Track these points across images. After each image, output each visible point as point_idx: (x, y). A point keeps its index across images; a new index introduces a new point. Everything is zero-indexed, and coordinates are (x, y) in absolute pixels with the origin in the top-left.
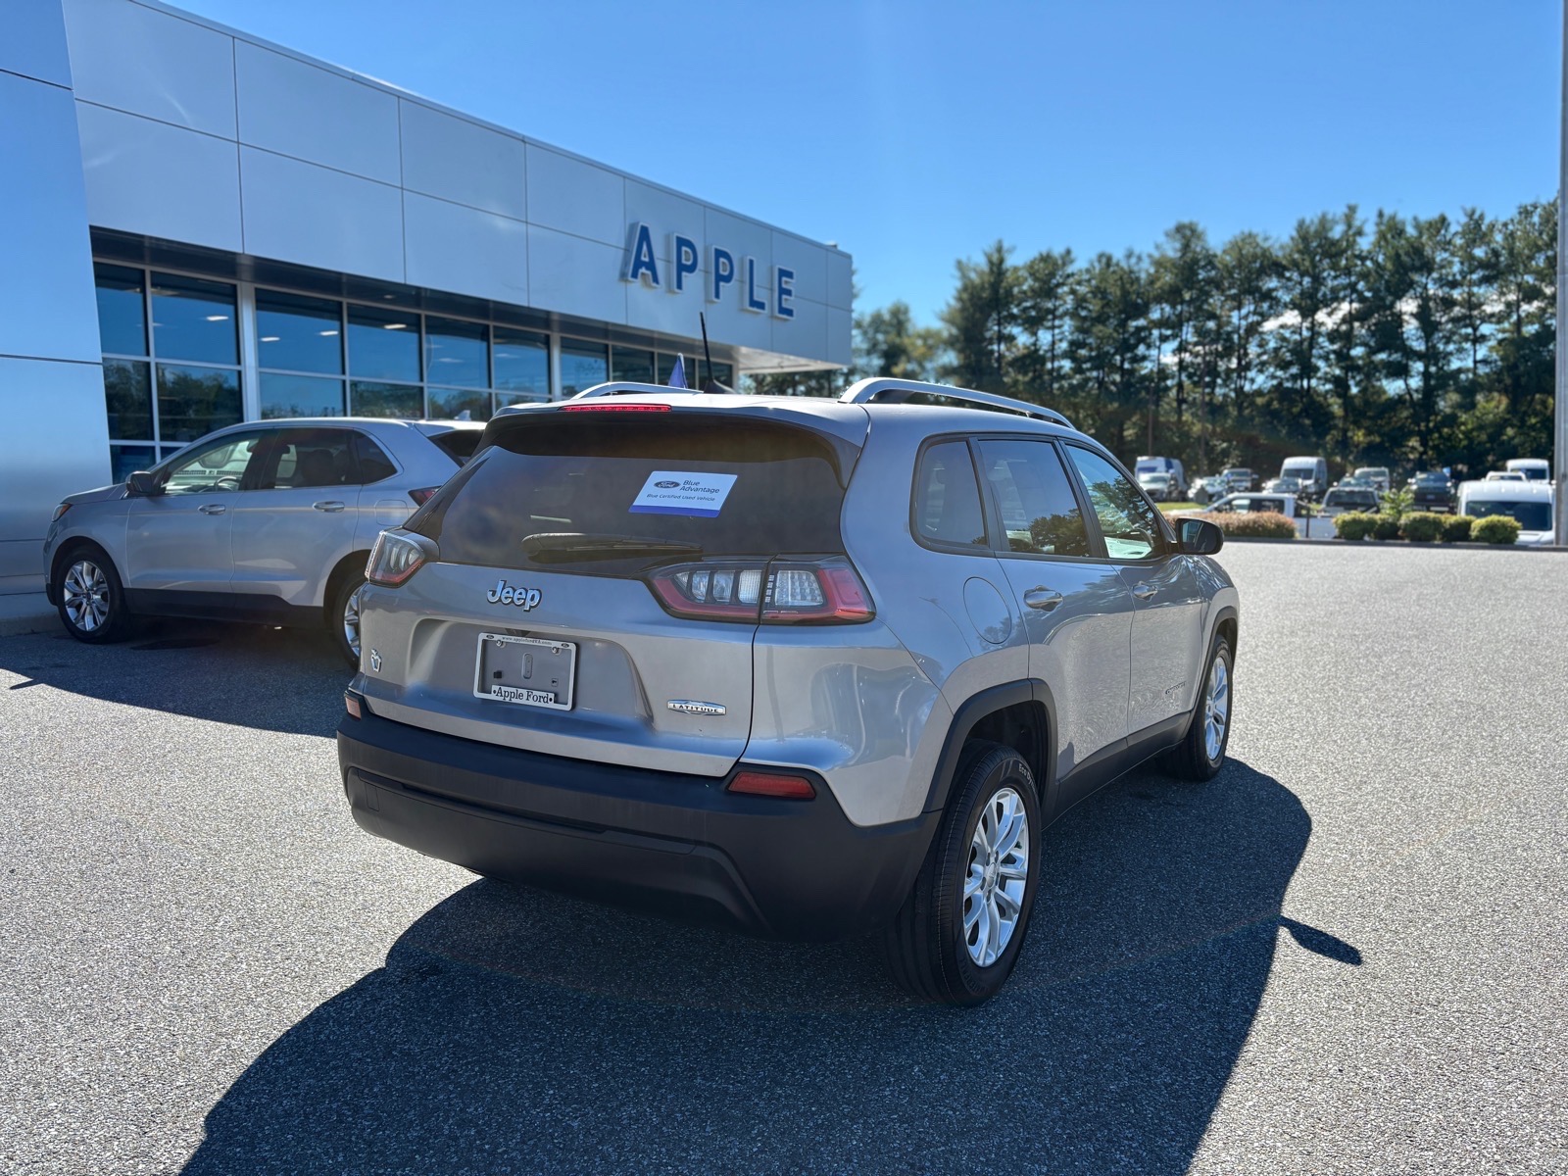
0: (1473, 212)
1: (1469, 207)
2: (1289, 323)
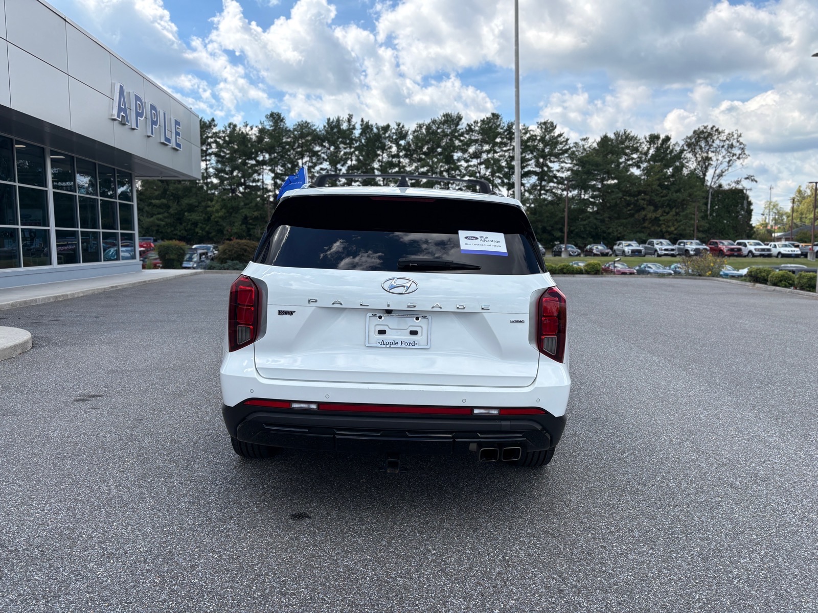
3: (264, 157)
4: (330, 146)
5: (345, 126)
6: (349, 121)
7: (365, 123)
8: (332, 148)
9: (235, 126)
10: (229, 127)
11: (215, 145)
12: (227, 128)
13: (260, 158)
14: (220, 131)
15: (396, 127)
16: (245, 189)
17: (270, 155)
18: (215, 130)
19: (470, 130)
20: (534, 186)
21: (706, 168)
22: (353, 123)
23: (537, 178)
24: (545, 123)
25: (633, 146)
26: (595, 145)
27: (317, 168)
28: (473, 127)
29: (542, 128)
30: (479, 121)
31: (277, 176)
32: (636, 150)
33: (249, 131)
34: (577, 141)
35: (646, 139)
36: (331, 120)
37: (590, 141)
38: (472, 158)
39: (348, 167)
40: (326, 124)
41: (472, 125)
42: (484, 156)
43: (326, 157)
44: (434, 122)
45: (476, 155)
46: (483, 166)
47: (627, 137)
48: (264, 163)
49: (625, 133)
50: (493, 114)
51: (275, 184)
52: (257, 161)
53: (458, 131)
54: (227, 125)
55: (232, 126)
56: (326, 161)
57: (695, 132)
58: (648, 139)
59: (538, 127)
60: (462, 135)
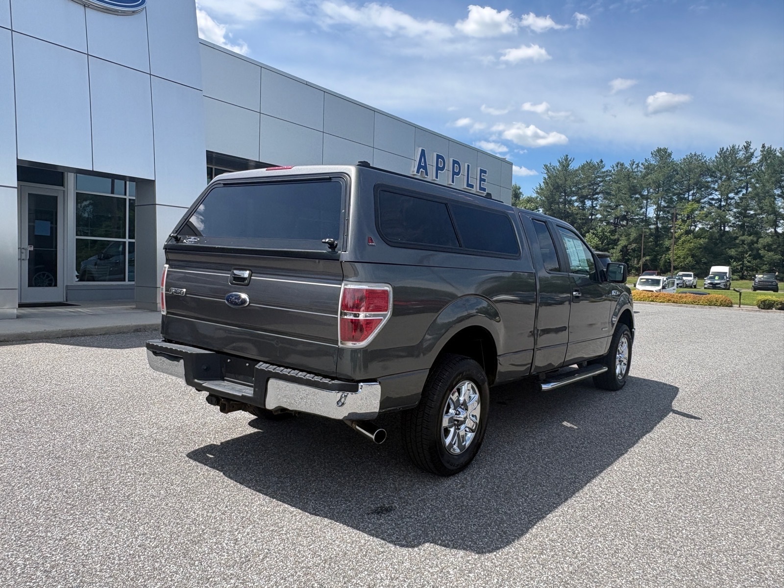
3: (648, 191)
4: (722, 175)
5: (741, 155)
6: (747, 148)
7: (767, 148)
8: (724, 178)
9: (622, 165)
10: (617, 166)
11: (602, 183)
13: (645, 193)
14: (607, 171)
16: (627, 222)
17: (655, 189)
18: (603, 170)
22: (752, 151)
31: (659, 208)
33: (635, 168)
36: (725, 149)
40: (718, 155)
43: (716, 187)
48: (648, 197)
51: (658, 217)
52: (642, 196)
54: (614, 165)
56: (716, 190)
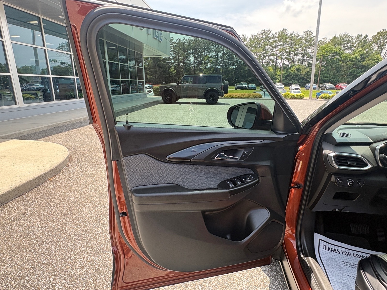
0: (244, 36)
1: (243, 34)
2: (214, 54)
3: (190, 52)
4: (216, 45)
8: (217, 46)
11: (173, 47)
12: (177, 41)
13: (189, 52)
15: (242, 37)
16: (183, 64)
17: (192, 50)
18: (173, 41)
19: (273, 37)
20: (299, 60)
21: (382, 50)
23: (301, 56)
24: (308, 31)
25: (348, 40)
26: (329, 41)
27: (210, 55)
28: (274, 35)
29: (306, 34)
30: (278, 32)
31: (195, 58)
32: (349, 42)
34: (321, 40)
35: (355, 36)
37: (327, 39)
38: (274, 48)
39: (222, 53)
41: (274, 34)
42: (279, 47)
43: (214, 50)
44: (258, 34)
45: (275, 47)
46: (278, 51)
47: (346, 36)
48: (190, 54)
49: (345, 34)
50: (284, 29)
51: (194, 62)
53: (268, 37)
55: (179, 40)
57: (378, 33)
58: (356, 37)
59: (304, 34)
60: (270, 39)
